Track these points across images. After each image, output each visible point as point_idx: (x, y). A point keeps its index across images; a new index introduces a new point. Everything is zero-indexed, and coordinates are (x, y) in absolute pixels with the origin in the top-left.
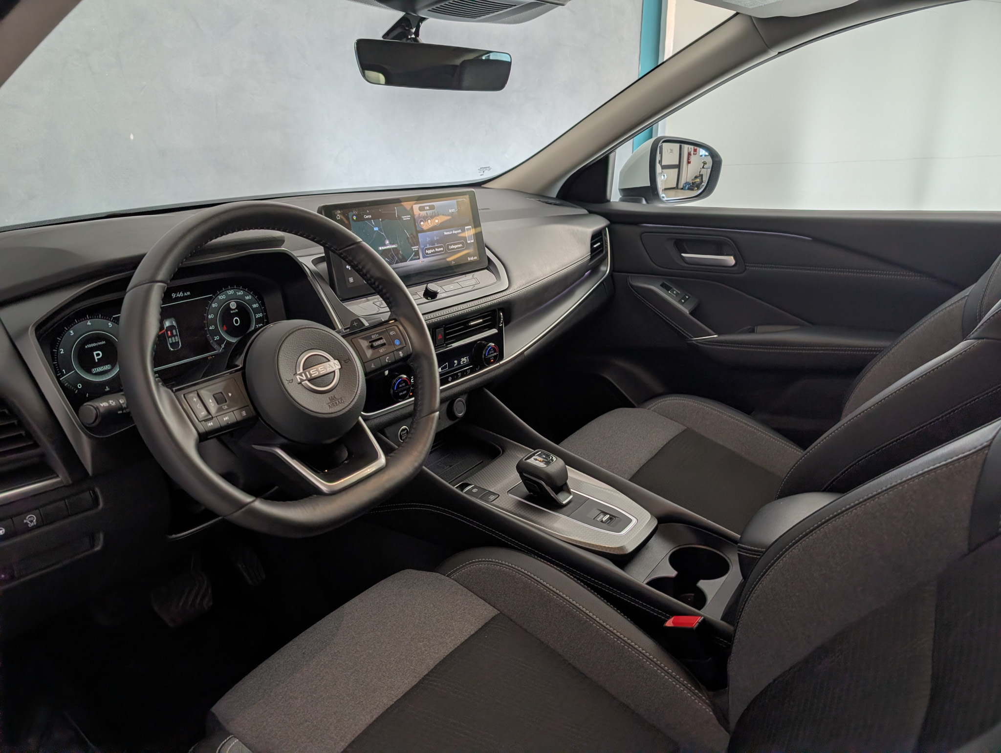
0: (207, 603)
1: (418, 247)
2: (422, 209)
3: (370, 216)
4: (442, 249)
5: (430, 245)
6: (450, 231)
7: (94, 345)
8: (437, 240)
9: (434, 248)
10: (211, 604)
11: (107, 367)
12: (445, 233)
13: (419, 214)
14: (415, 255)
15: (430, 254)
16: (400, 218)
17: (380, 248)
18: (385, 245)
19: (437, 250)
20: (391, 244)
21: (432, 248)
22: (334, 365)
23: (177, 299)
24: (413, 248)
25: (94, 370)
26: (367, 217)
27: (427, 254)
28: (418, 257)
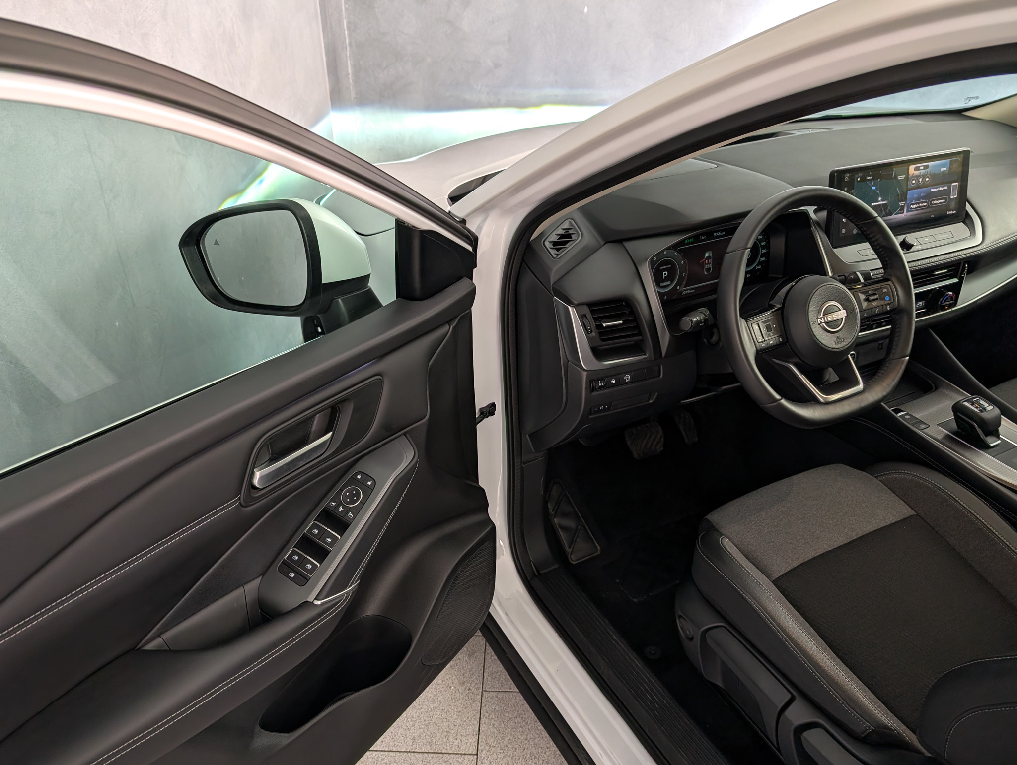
0: (660, 448)
1: (904, 202)
2: (917, 169)
3: (872, 177)
4: (925, 204)
5: (915, 201)
6: (936, 188)
7: (665, 267)
8: (923, 196)
9: (918, 204)
10: (662, 449)
11: (668, 283)
12: (932, 190)
13: (913, 174)
14: (900, 210)
15: (914, 208)
16: (896, 177)
17: (873, 204)
18: (878, 202)
19: (920, 205)
20: (883, 200)
21: (916, 204)
22: (842, 314)
23: (717, 237)
24: (900, 203)
25: (662, 284)
26: (869, 178)
27: (912, 208)
28: (902, 211)
